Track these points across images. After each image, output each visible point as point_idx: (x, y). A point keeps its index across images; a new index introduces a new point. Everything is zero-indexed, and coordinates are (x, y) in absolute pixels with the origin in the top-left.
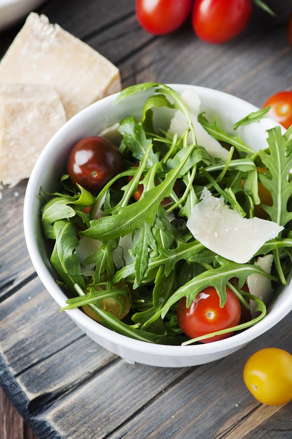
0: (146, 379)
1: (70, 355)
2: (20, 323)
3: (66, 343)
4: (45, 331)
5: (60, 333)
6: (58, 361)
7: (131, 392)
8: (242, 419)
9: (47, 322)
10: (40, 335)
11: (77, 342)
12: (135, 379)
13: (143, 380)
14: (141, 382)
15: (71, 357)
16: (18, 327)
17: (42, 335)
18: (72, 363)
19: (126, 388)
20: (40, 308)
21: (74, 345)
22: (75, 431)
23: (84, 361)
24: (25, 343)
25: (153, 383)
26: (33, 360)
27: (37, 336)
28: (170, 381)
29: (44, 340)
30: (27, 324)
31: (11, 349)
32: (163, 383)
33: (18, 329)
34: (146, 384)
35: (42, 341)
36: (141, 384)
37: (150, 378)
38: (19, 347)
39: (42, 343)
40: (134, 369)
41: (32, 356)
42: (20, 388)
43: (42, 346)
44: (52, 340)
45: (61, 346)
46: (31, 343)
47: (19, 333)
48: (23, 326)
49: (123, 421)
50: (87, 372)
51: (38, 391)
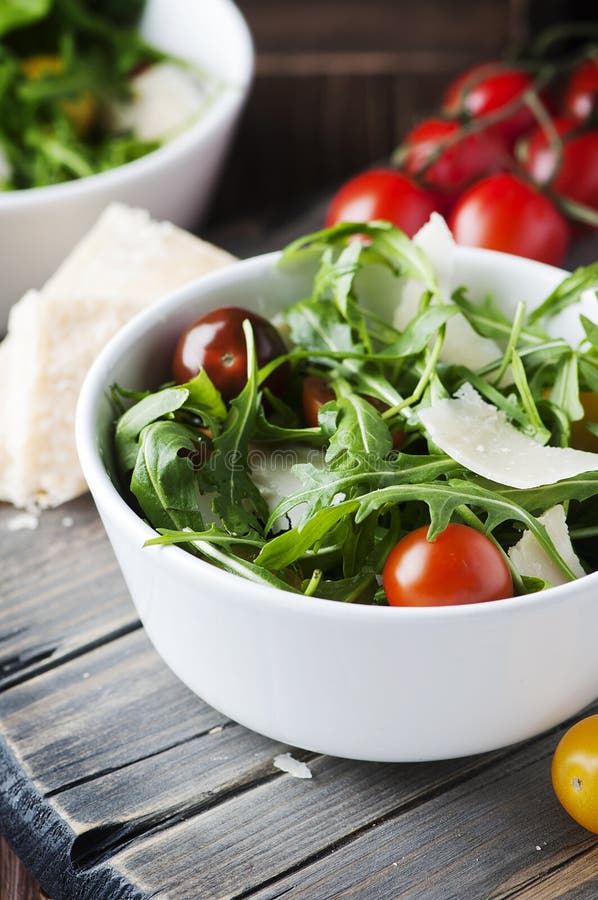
0: (336, 804)
1: (169, 765)
2: (62, 713)
3: (162, 746)
4: (116, 727)
5: (150, 730)
6: (142, 773)
7: (303, 824)
8: (551, 871)
9: (121, 713)
10: (105, 733)
11: (186, 744)
12: (312, 804)
13: (329, 807)
14: (323, 809)
15: (172, 767)
16: (58, 718)
17: (109, 734)
18: (174, 777)
19: (292, 818)
20: (107, 692)
21: (179, 749)
22: (173, 885)
23: (200, 774)
24: (71, 743)
25: (352, 810)
26: (88, 770)
27: (99, 734)
28: (389, 808)
29: (115, 739)
30: (78, 715)
31: (41, 752)
32: (374, 811)
33: (56, 723)
34: (337, 813)
35: (110, 742)
36: (325, 813)
37: (346, 803)
38: (58, 750)
39: (110, 745)
40: (311, 789)
41: (85, 765)
42: (57, 815)
43: (108, 750)
44: (131, 741)
45: (151, 751)
46: (84, 745)
47: (60, 727)
48: (69, 718)
49: (282, 869)
50: (206, 791)
51: (95, 820)
